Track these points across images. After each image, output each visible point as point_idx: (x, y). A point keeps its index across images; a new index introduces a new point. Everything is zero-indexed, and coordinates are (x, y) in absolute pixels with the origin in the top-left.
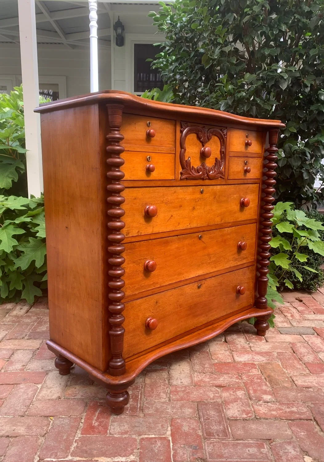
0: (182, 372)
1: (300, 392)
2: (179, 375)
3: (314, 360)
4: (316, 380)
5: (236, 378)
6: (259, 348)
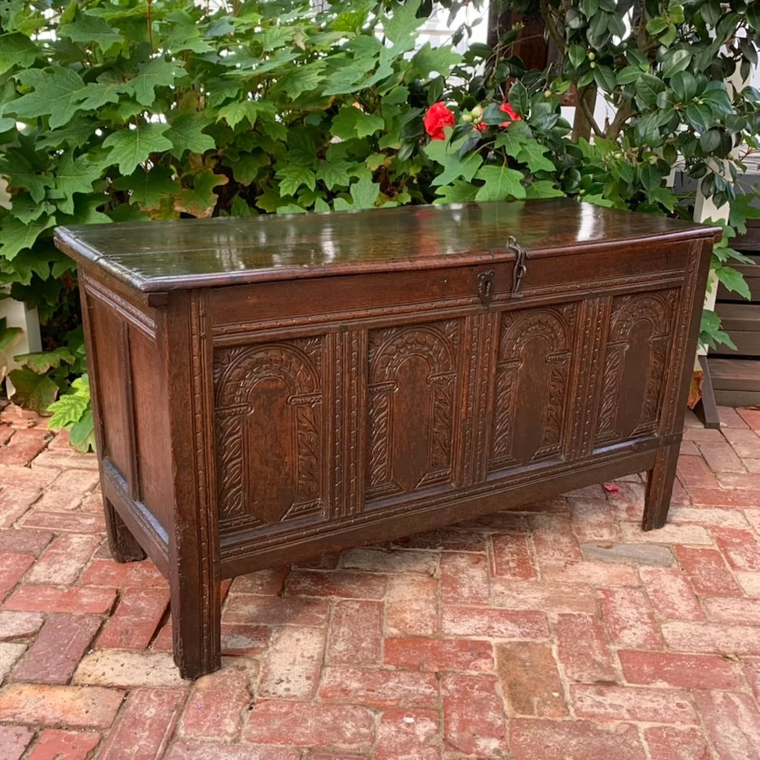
0: (299, 659)
1: (578, 735)
2: (288, 667)
3: (645, 641)
4: (632, 702)
5: (429, 683)
6: (514, 597)
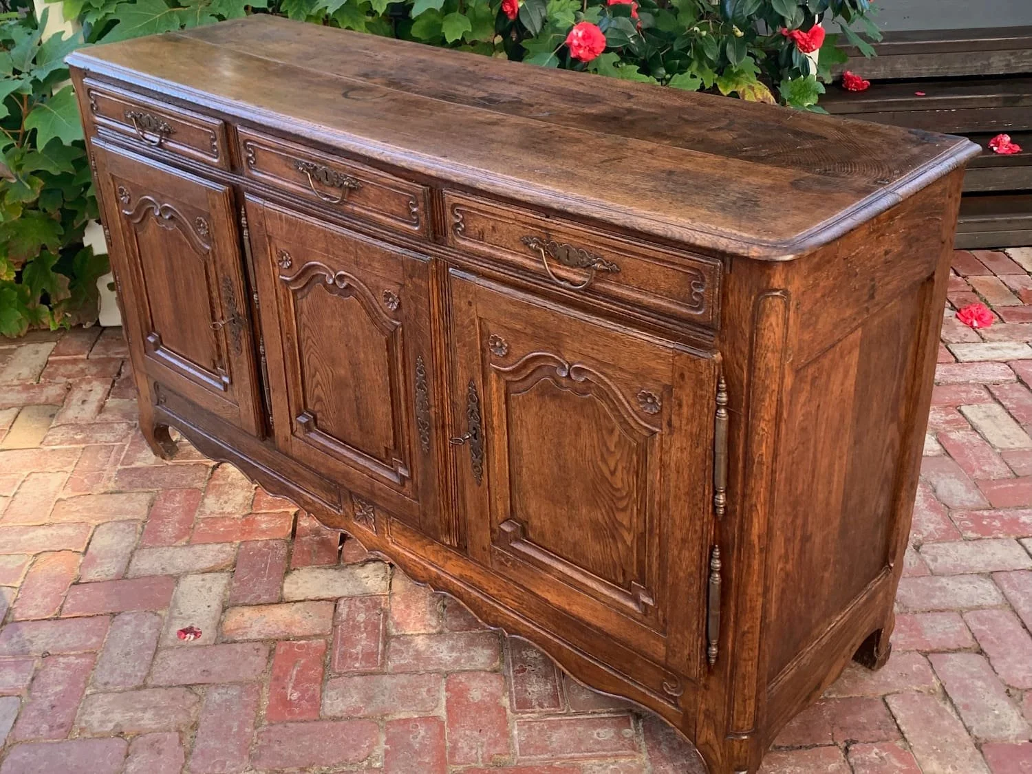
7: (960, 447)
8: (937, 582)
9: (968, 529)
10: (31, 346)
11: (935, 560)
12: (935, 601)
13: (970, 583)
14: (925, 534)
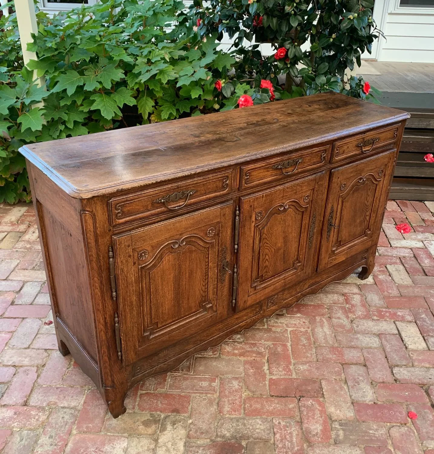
7: (381, 282)
8: (356, 335)
9: (375, 315)
10: (19, 208)
11: (358, 327)
12: (353, 343)
13: (369, 337)
14: (357, 315)
